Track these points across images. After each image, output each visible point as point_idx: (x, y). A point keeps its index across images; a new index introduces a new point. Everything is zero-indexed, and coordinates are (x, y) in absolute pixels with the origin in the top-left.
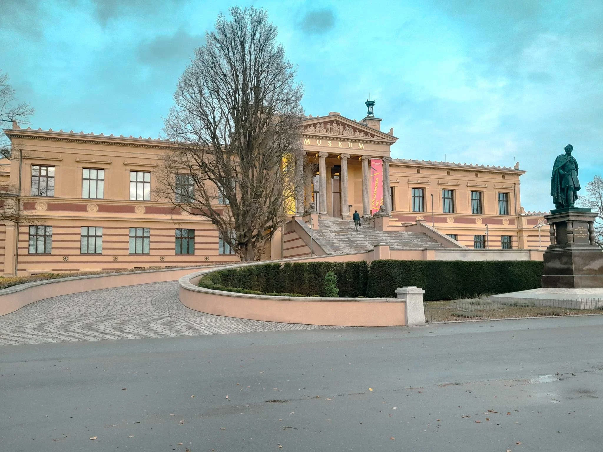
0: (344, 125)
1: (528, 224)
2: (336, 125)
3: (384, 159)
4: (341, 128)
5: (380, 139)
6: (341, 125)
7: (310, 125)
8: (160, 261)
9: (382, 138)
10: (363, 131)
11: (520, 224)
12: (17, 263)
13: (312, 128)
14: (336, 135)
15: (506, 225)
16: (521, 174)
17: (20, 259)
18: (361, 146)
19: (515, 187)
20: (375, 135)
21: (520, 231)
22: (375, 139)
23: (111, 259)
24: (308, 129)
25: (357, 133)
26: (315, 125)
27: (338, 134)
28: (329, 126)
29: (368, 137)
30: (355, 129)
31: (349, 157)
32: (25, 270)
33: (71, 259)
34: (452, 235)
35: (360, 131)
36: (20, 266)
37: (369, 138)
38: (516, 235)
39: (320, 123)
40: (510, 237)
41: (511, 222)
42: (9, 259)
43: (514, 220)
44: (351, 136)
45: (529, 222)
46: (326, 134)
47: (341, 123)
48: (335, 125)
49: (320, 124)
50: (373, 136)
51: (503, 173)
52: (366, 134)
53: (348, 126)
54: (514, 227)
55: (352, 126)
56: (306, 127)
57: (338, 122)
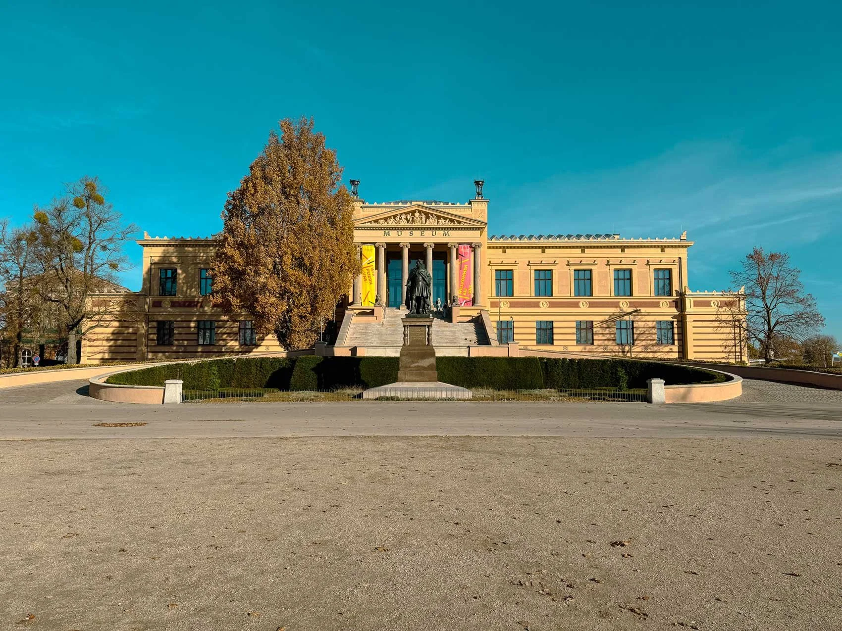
0: (426, 214)
3: (473, 245)
4: (424, 217)
5: (466, 225)
6: (423, 214)
7: (390, 217)
9: (469, 224)
10: (448, 218)
11: (683, 306)
12: (147, 352)
13: (392, 219)
14: (417, 225)
15: (664, 308)
17: (150, 349)
19: (679, 262)
20: (461, 222)
21: (683, 315)
22: (462, 225)
24: (390, 221)
25: (442, 221)
26: (395, 217)
27: (419, 224)
28: (409, 216)
29: (454, 224)
30: (439, 217)
31: (433, 245)
32: (153, 358)
33: (189, 349)
34: (587, 321)
35: (445, 219)
36: (150, 355)
37: (457, 225)
38: (680, 320)
39: (401, 214)
40: (672, 322)
41: (673, 305)
43: (676, 302)
44: (435, 225)
45: (697, 304)
46: (407, 224)
47: (423, 212)
48: (417, 214)
49: (400, 216)
50: (459, 222)
51: (661, 246)
52: (452, 221)
53: (432, 214)
55: (435, 215)
56: (386, 219)
57: (420, 212)
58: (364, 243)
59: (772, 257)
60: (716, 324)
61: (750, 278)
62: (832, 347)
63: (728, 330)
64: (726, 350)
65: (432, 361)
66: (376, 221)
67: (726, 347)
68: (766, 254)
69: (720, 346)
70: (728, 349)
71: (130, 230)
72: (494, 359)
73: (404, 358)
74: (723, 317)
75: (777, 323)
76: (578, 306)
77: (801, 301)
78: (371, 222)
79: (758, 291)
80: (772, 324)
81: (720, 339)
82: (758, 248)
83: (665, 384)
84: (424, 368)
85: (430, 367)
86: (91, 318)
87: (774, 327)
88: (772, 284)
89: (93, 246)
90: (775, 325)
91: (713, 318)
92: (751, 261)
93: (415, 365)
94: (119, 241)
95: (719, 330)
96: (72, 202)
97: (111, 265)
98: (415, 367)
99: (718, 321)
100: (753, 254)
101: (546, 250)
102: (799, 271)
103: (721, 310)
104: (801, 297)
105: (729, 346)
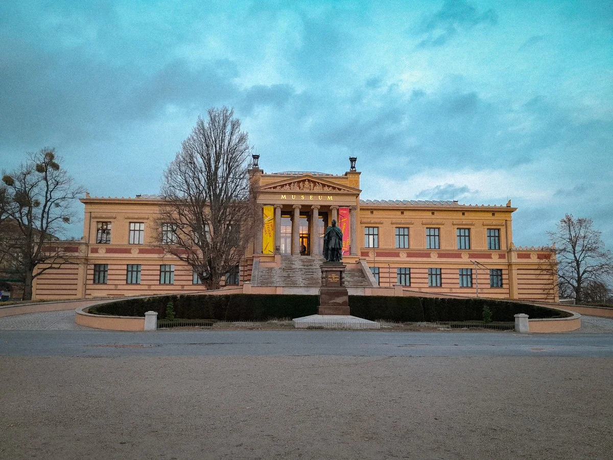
0: (314, 182)
1: (518, 258)
2: (308, 182)
3: (350, 207)
4: (312, 185)
5: (346, 192)
7: (286, 185)
8: (180, 289)
9: (348, 191)
10: (331, 186)
11: (509, 258)
12: (86, 289)
13: (288, 186)
14: (308, 191)
15: (495, 259)
16: (513, 211)
17: (88, 287)
18: (330, 198)
19: (506, 224)
21: (510, 265)
22: (342, 192)
23: (146, 287)
24: (285, 188)
25: (326, 188)
26: (290, 184)
28: (301, 184)
30: (324, 185)
31: (319, 207)
32: (90, 295)
33: (119, 287)
34: (436, 269)
35: (329, 186)
36: (88, 292)
37: (337, 191)
38: (507, 268)
39: (294, 183)
40: (501, 270)
41: (502, 256)
42: (80, 287)
43: (504, 255)
44: (321, 191)
45: (520, 256)
46: (299, 190)
47: (312, 181)
50: (340, 189)
51: (493, 211)
52: (334, 188)
53: (318, 183)
54: (504, 261)
55: (321, 183)
56: (282, 186)
57: (309, 181)
58: (265, 205)
59: (580, 221)
60: (538, 272)
61: (563, 237)
62: (606, 290)
63: (547, 277)
64: (545, 292)
65: (345, 298)
66: (275, 188)
67: (544, 289)
68: (574, 219)
69: (540, 289)
70: (546, 292)
71: (79, 191)
72: (386, 298)
73: (323, 296)
74: (544, 267)
75: (585, 272)
76: (430, 257)
77: (603, 255)
78: (271, 188)
79: (570, 248)
80: (581, 273)
81: (540, 284)
82: (569, 214)
83: (529, 318)
84: (339, 304)
85: (344, 303)
86: (44, 261)
87: (582, 275)
88: (580, 242)
89: (49, 203)
90: (583, 274)
91: (536, 267)
92: (564, 224)
93: (332, 301)
94: (70, 200)
95: (540, 277)
96: (35, 168)
97: (64, 219)
98: (333, 303)
99: (539, 269)
100: (565, 219)
101: (405, 212)
102: (600, 233)
103: (542, 261)
104: (603, 252)
105: (546, 289)
